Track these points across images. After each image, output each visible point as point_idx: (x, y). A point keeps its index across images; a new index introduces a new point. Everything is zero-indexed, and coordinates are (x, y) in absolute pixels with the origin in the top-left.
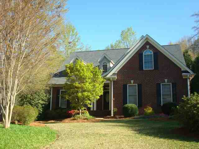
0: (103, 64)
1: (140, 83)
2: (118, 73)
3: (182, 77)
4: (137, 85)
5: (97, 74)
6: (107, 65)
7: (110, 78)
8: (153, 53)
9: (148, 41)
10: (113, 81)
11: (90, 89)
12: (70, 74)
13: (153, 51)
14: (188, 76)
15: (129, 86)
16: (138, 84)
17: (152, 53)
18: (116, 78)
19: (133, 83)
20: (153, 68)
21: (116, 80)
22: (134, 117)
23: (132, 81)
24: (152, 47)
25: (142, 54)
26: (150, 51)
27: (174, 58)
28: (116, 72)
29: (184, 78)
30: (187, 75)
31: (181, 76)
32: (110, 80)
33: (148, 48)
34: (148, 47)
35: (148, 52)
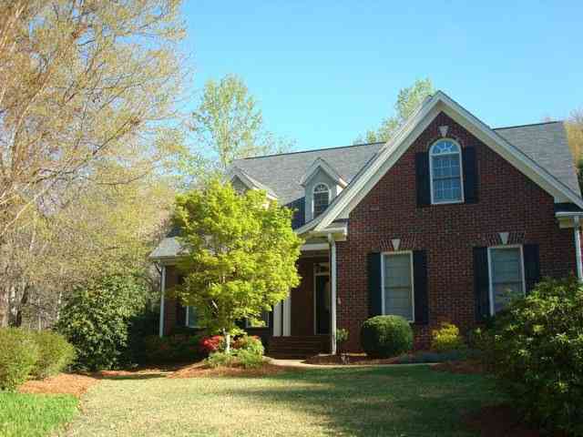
0: (316, 190)
1: (420, 248)
2: (350, 218)
3: (558, 225)
4: (411, 252)
5: (273, 222)
6: (327, 195)
7: (327, 233)
8: (460, 152)
9: (445, 111)
10: (337, 243)
11: (251, 270)
12: (187, 224)
13: (459, 142)
14: (577, 219)
15: (386, 257)
16: (414, 252)
17: (457, 150)
18: (346, 234)
19: (400, 249)
20: (463, 198)
21: (345, 239)
22: (397, 358)
23: (396, 243)
24: (457, 131)
25: (427, 154)
26: (451, 143)
27: (529, 164)
28: (346, 216)
29: (562, 226)
30: (573, 217)
31: (554, 222)
32: (327, 241)
33: (444, 134)
34: (444, 130)
35: (446, 149)
